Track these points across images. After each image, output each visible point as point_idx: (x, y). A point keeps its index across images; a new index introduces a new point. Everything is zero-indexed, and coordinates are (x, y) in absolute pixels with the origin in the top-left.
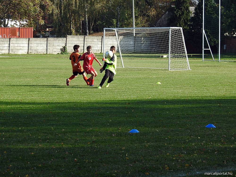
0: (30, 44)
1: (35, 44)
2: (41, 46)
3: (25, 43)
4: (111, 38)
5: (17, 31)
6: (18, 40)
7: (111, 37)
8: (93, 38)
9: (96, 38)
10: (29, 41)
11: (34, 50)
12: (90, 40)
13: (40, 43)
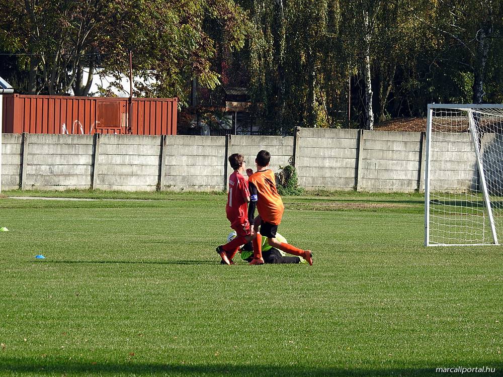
0: (167, 158)
1: (185, 158)
2: (206, 164)
3: (149, 153)
4: (452, 140)
5: (122, 109)
6: (126, 141)
7: (452, 137)
8: (391, 138)
9: (399, 137)
10: (162, 146)
11: (179, 179)
12: (378, 146)
13: (200, 152)
